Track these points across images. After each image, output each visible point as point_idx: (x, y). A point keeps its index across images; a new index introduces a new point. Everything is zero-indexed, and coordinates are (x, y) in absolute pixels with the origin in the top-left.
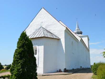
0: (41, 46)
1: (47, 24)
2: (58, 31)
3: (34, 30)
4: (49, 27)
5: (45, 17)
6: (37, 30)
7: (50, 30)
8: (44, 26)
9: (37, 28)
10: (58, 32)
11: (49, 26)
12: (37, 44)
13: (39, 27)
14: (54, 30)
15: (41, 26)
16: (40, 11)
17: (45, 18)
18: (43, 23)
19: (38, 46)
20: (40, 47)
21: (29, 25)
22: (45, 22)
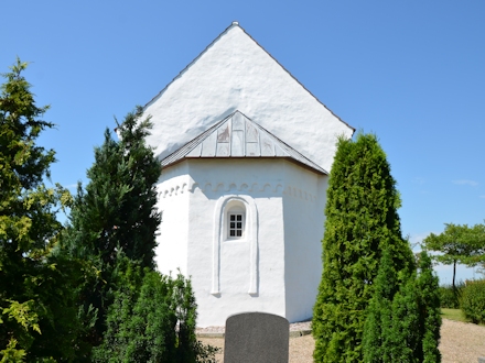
0: (269, 197)
1: (264, 101)
2: (318, 140)
3: (196, 120)
4: (275, 114)
5: (249, 68)
6: (211, 119)
7: (280, 128)
8: (249, 109)
9: (210, 113)
10: (319, 144)
11: (273, 110)
12: (245, 185)
13: (223, 108)
14: (298, 134)
15: (231, 106)
16: (223, 38)
17: (251, 72)
18: (243, 94)
19: (254, 197)
20: (262, 202)
21: (161, 93)
22: (252, 91)
